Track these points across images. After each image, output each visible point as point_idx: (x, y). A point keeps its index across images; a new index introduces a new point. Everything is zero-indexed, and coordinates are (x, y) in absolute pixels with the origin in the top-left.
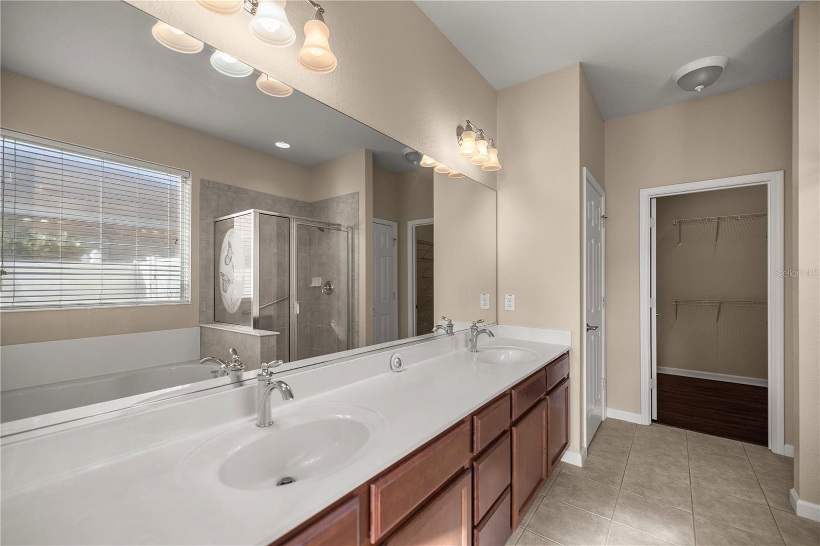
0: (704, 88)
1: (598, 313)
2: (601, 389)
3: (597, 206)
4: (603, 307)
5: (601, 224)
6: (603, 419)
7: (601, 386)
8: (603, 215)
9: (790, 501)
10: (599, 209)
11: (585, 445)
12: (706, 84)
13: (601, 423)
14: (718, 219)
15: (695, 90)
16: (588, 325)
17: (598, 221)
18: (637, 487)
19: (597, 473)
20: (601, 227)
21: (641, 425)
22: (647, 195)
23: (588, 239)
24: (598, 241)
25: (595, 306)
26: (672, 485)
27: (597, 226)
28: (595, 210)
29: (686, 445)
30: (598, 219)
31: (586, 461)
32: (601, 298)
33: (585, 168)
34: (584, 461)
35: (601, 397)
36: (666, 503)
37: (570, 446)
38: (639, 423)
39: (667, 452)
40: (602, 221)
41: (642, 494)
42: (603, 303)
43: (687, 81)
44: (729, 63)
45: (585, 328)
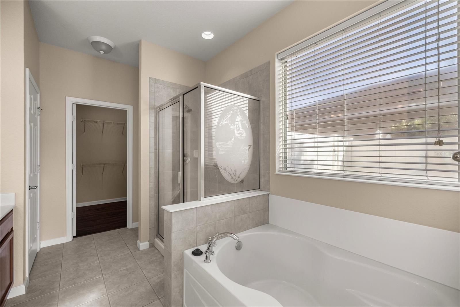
0: (104, 53)
1: (35, 176)
2: (37, 230)
3: (35, 100)
4: (38, 171)
5: (37, 113)
6: (38, 250)
7: (37, 228)
8: (38, 107)
9: (137, 246)
10: (36, 102)
11: (27, 275)
12: (105, 52)
13: (37, 254)
14: (104, 122)
15: (100, 52)
16: (29, 187)
17: (35, 111)
18: (70, 282)
19: (40, 289)
20: (37, 116)
21: (66, 243)
22: (71, 101)
23: (30, 122)
24: (35, 125)
25: (33, 172)
26: (90, 268)
27: (35, 113)
28: (33, 103)
29: (94, 243)
30: (35, 108)
31: (28, 287)
32: (37, 165)
33: (27, 70)
34: (27, 288)
35: (37, 235)
36: (89, 280)
37: (13, 283)
38: (65, 242)
39: (84, 251)
40: (38, 111)
41: (75, 283)
42: (38, 169)
43: (96, 44)
44: (115, 47)
45: (27, 188)
